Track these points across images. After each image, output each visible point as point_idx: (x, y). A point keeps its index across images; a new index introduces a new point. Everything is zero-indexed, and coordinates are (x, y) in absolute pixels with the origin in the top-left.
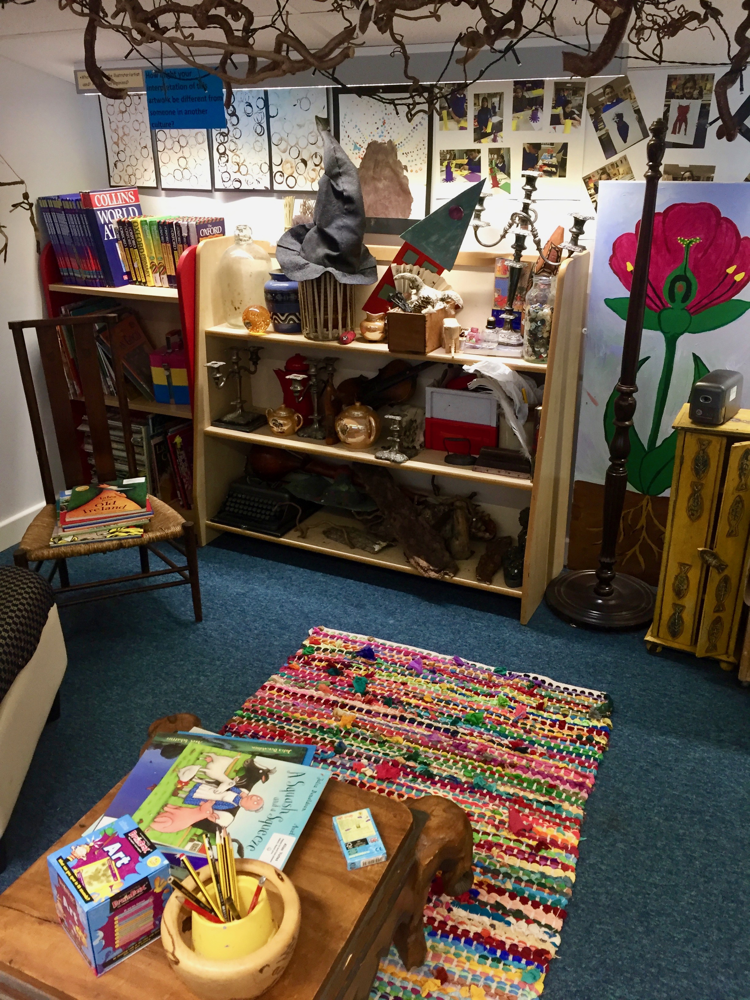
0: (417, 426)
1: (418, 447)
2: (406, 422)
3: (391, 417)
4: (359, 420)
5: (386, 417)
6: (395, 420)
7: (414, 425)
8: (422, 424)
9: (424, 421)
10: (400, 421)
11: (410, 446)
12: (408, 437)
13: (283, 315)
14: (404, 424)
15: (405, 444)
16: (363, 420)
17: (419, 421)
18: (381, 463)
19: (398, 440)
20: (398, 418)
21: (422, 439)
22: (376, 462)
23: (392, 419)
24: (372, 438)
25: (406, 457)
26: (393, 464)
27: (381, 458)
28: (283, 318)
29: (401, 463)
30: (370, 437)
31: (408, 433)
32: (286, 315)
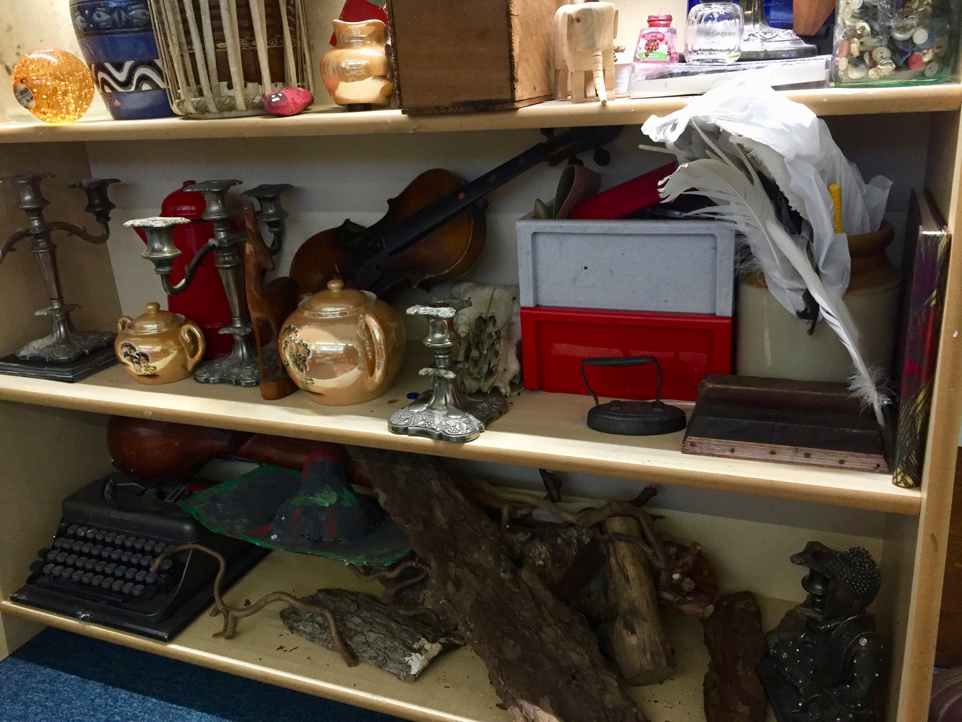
0: (498, 333)
1: (505, 390)
2: (468, 324)
3: (422, 310)
4: (340, 327)
5: (411, 311)
6: (437, 318)
7: (491, 329)
8: (509, 325)
9: (517, 319)
10: (450, 320)
11: (486, 387)
12: (476, 363)
13: (119, 67)
14: (463, 330)
15: (471, 385)
16: (351, 326)
17: (501, 319)
18: (406, 444)
19: (451, 375)
20: (446, 312)
21: (514, 366)
22: (395, 443)
23: (428, 317)
24: (378, 373)
25: (476, 422)
26: (441, 444)
27: (405, 431)
28: (121, 76)
29: (464, 440)
30: (372, 372)
31: (475, 353)
32: (128, 65)
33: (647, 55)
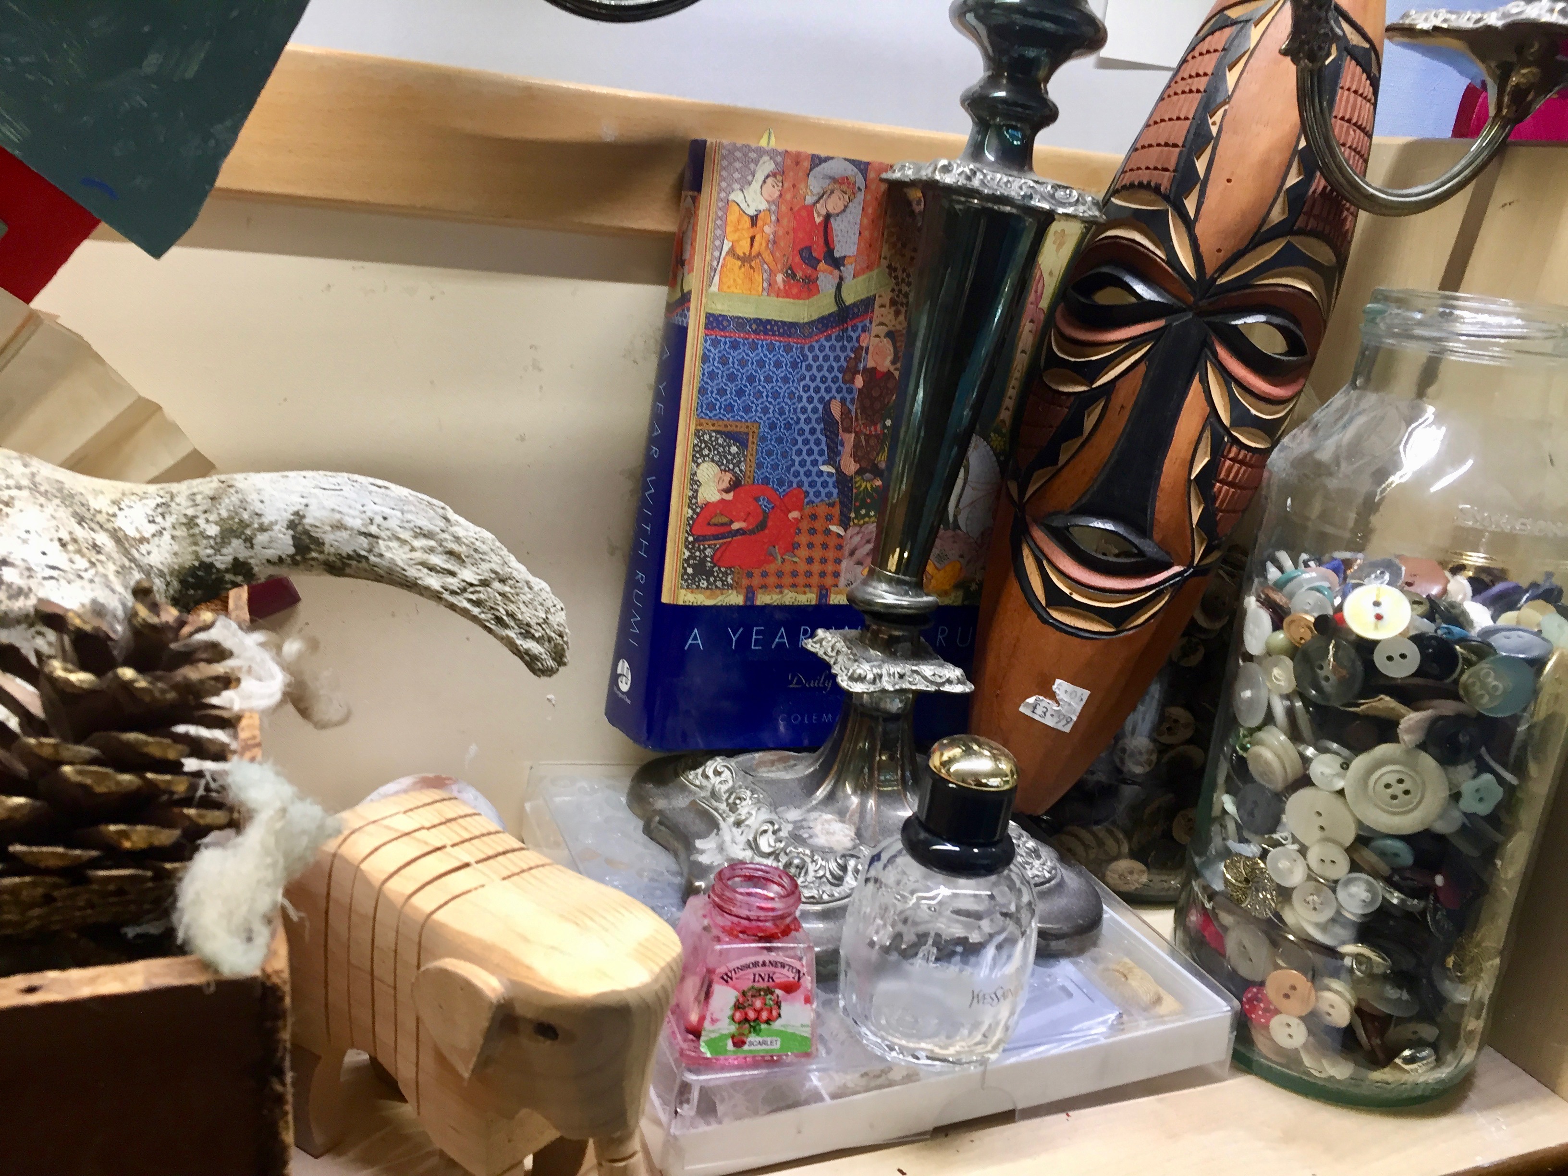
33: (739, 1043)
